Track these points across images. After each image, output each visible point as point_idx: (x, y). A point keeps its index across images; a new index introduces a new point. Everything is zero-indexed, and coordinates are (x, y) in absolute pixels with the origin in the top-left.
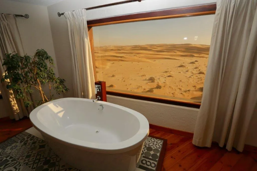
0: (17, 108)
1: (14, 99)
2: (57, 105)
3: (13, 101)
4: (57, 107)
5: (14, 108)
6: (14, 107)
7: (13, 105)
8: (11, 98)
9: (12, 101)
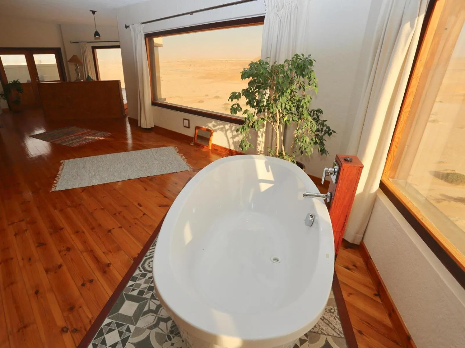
0: (263, 150)
1: (264, 135)
2: (269, 166)
3: (261, 136)
4: (268, 171)
5: (258, 148)
6: (258, 146)
7: (259, 142)
8: (261, 132)
9: (259, 137)
